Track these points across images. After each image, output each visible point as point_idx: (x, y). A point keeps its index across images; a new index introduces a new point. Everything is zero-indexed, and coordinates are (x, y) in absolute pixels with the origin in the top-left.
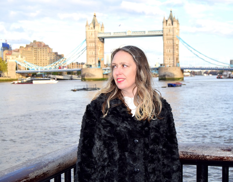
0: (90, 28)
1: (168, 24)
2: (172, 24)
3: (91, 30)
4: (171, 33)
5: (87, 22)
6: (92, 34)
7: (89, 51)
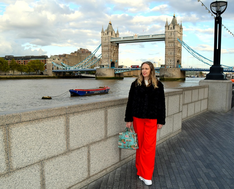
0: (105, 34)
1: (170, 28)
2: (174, 28)
3: (105, 36)
4: (173, 36)
5: (103, 29)
6: (106, 40)
7: (104, 53)
